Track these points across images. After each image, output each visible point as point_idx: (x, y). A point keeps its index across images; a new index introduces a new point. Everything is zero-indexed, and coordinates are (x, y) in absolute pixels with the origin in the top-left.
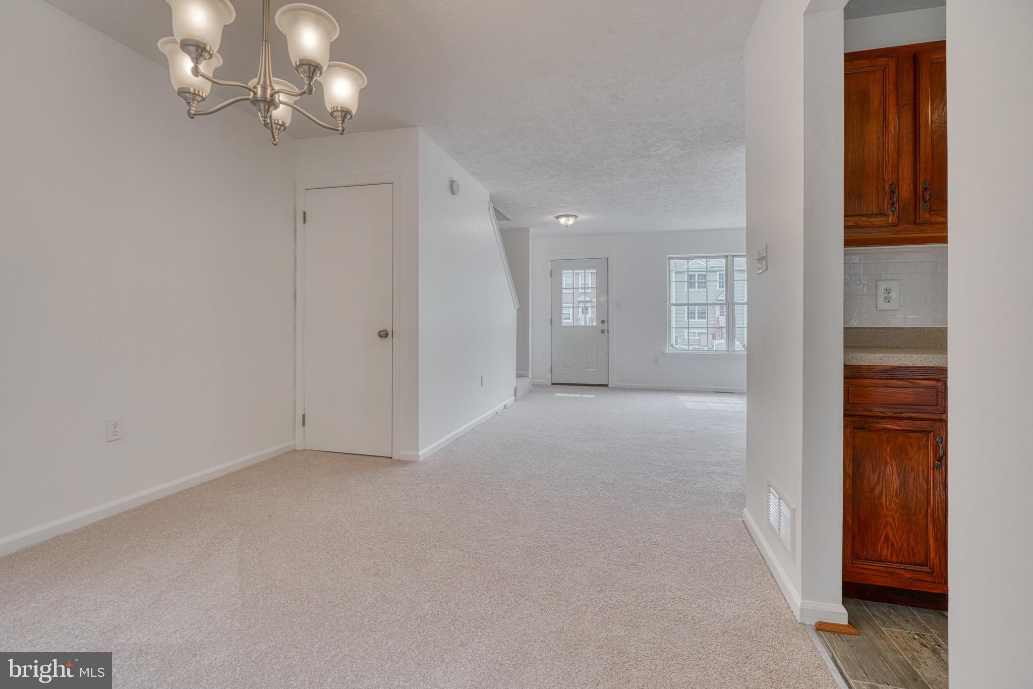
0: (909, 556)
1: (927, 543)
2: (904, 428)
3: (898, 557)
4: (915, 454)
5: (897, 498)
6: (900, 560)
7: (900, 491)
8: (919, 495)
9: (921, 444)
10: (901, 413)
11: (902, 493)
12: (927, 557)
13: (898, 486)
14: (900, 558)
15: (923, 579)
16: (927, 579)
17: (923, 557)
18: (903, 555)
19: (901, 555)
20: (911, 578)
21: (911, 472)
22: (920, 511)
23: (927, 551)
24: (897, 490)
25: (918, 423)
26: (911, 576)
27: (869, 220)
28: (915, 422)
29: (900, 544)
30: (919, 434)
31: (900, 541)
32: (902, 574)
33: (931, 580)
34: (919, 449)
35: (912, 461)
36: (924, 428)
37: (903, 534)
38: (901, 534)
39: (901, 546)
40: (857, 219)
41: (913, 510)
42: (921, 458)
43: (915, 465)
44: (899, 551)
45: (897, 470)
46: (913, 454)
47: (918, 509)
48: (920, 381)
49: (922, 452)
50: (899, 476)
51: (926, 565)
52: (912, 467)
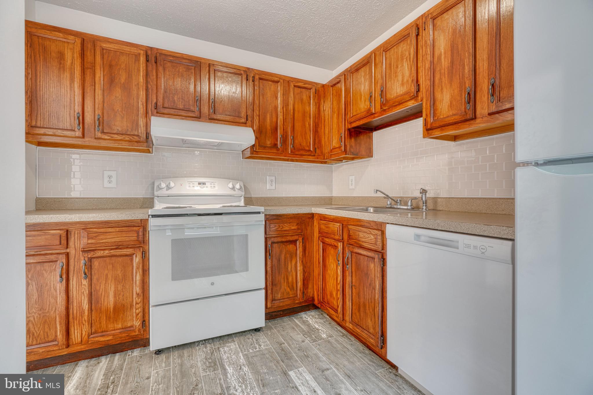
0: (45, 338)
1: (56, 328)
2: (38, 261)
3: (37, 341)
4: (48, 276)
5: (36, 305)
6: (38, 342)
7: (38, 300)
8: (51, 299)
9: (52, 269)
10: (40, 251)
11: (40, 301)
12: (56, 336)
13: (37, 297)
14: (39, 341)
15: (52, 350)
16: (55, 349)
17: (54, 336)
18: (40, 339)
19: (39, 339)
20: (44, 351)
21: (45, 287)
22: (52, 308)
23: (56, 332)
24: (36, 300)
25: (48, 256)
26: (44, 350)
27: (63, 133)
28: (46, 256)
29: (39, 333)
30: (51, 263)
31: (38, 330)
32: (38, 351)
33: (57, 349)
34: (51, 272)
35: (47, 280)
36: (52, 259)
37: (40, 325)
38: (39, 326)
39: (40, 333)
40: (55, 131)
41: (47, 310)
42: (52, 277)
43: (48, 282)
44: (38, 337)
45: (36, 287)
46: (47, 276)
47: (51, 308)
48: (50, 231)
49: (53, 273)
50: (38, 291)
51: (56, 341)
52: (46, 284)
